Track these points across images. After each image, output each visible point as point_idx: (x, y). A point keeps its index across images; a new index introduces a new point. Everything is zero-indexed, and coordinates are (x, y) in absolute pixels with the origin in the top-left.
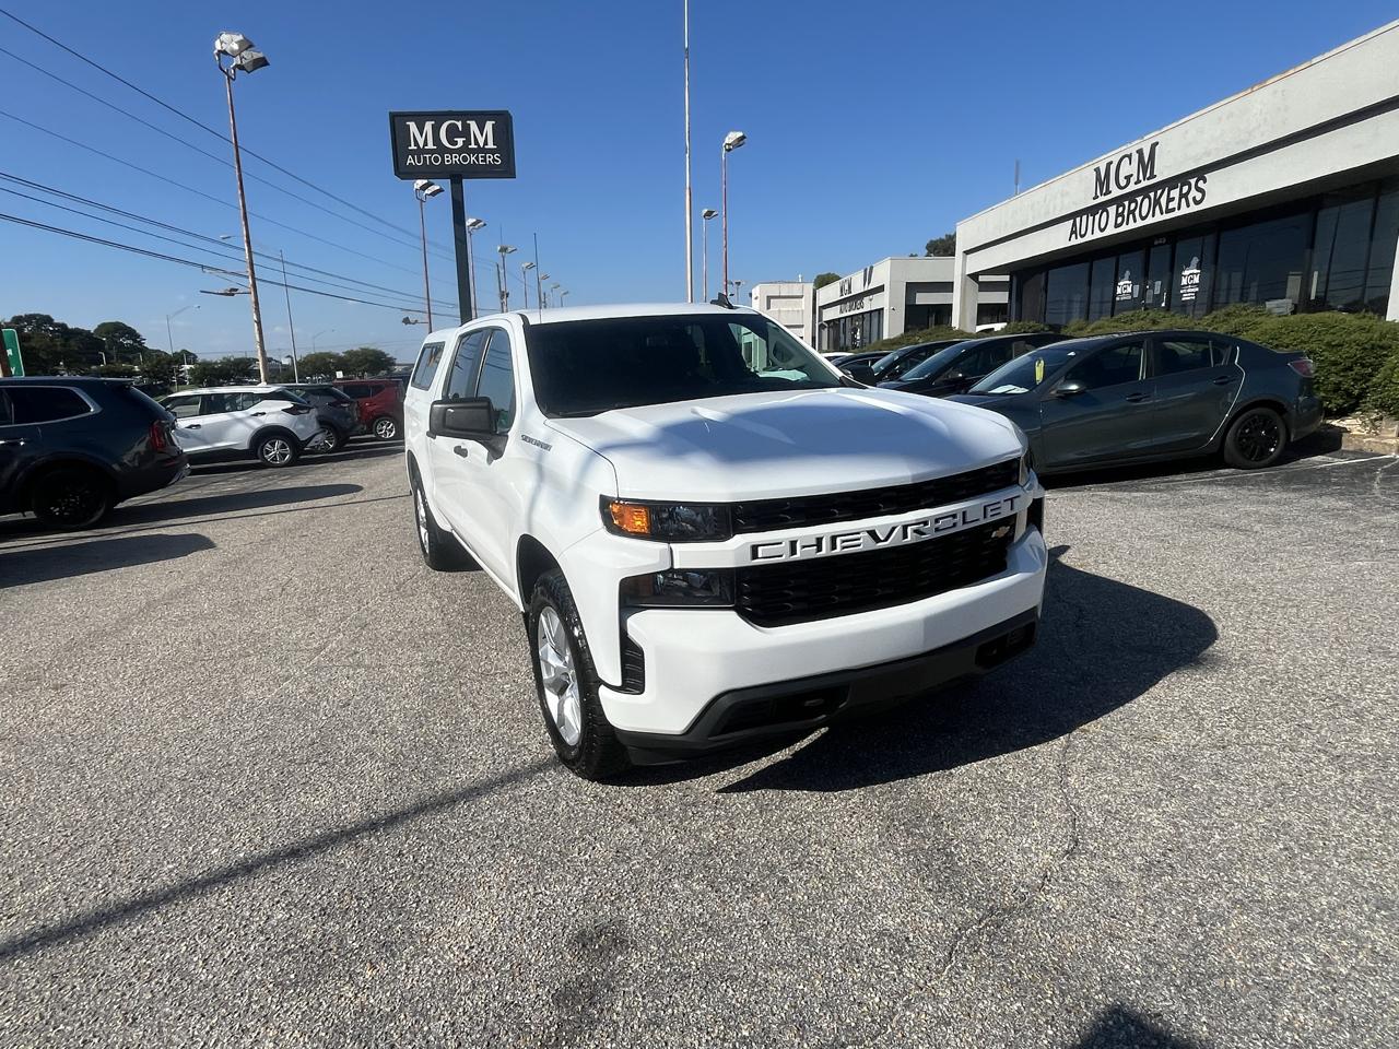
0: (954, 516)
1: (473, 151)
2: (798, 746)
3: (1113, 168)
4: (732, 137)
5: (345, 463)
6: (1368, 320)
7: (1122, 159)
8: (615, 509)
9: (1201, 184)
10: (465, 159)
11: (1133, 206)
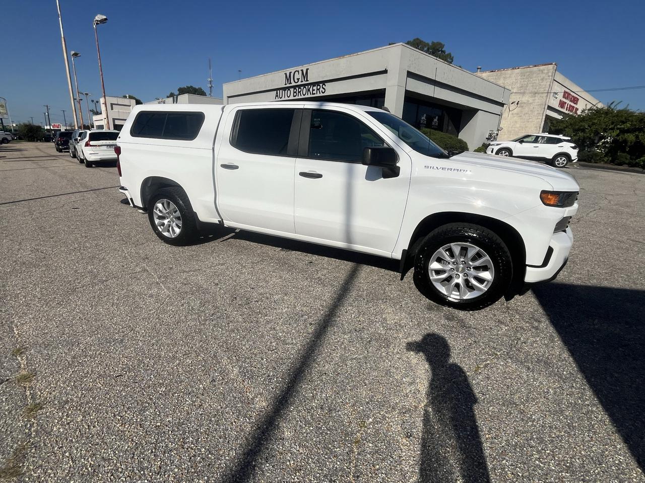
3: (292, 75)
4: (99, 17)
7: (296, 71)
9: (324, 86)
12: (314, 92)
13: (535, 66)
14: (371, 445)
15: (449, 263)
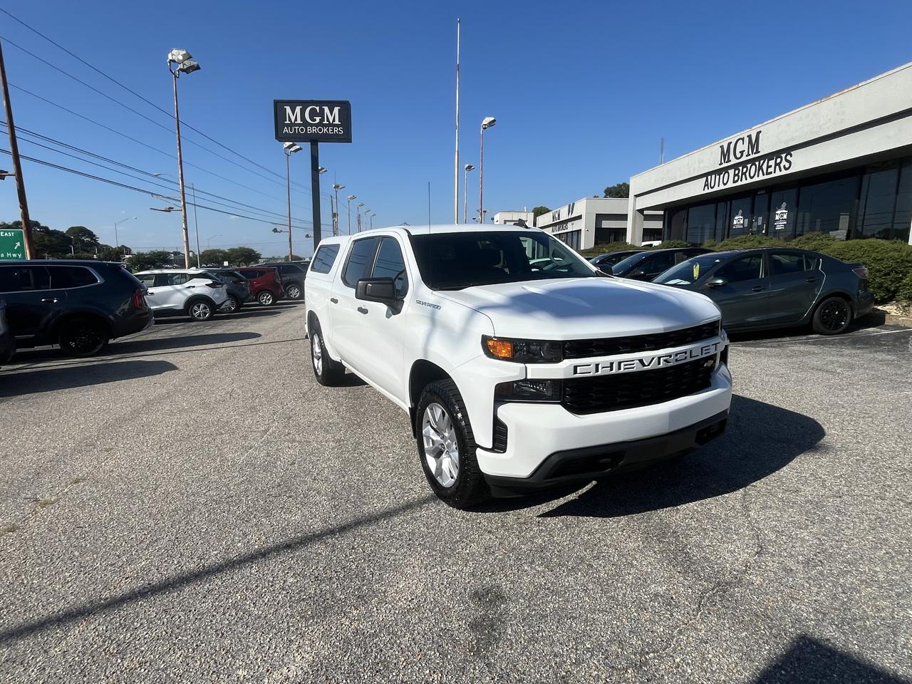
0: (686, 353)
1: (325, 126)
2: (580, 492)
3: (732, 146)
4: (487, 120)
5: (245, 319)
6: (898, 244)
7: (738, 140)
8: (490, 343)
9: (788, 157)
10: (320, 130)
11: (745, 170)
12: (770, 170)
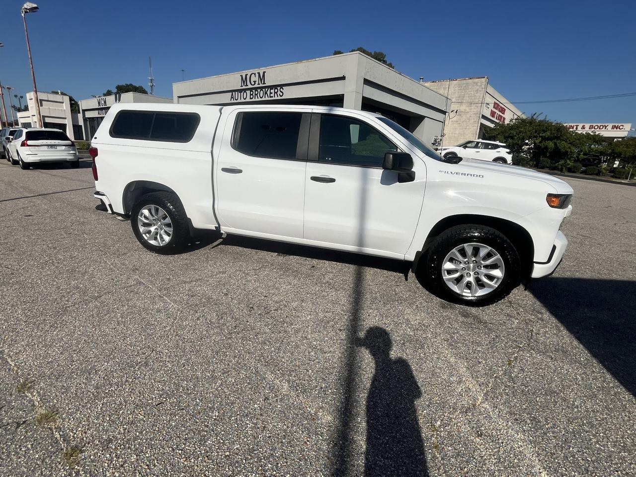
4: (28, 5)
7: (252, 73)
9: (281, 90)
12: (271, 95)
13: (471, 79)
14: (450, 448)
15: (460, 263)
